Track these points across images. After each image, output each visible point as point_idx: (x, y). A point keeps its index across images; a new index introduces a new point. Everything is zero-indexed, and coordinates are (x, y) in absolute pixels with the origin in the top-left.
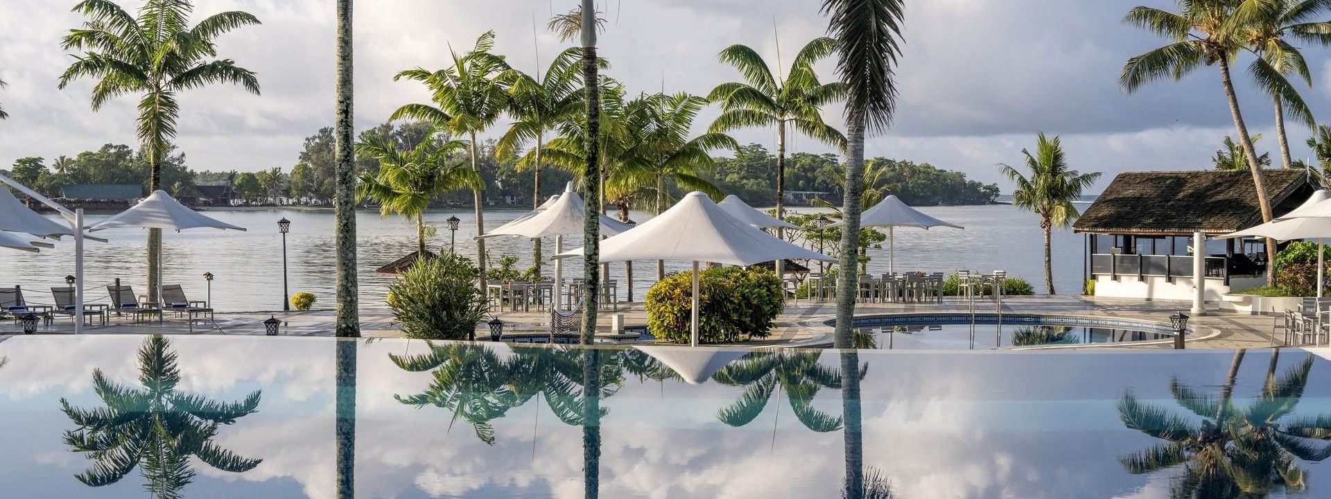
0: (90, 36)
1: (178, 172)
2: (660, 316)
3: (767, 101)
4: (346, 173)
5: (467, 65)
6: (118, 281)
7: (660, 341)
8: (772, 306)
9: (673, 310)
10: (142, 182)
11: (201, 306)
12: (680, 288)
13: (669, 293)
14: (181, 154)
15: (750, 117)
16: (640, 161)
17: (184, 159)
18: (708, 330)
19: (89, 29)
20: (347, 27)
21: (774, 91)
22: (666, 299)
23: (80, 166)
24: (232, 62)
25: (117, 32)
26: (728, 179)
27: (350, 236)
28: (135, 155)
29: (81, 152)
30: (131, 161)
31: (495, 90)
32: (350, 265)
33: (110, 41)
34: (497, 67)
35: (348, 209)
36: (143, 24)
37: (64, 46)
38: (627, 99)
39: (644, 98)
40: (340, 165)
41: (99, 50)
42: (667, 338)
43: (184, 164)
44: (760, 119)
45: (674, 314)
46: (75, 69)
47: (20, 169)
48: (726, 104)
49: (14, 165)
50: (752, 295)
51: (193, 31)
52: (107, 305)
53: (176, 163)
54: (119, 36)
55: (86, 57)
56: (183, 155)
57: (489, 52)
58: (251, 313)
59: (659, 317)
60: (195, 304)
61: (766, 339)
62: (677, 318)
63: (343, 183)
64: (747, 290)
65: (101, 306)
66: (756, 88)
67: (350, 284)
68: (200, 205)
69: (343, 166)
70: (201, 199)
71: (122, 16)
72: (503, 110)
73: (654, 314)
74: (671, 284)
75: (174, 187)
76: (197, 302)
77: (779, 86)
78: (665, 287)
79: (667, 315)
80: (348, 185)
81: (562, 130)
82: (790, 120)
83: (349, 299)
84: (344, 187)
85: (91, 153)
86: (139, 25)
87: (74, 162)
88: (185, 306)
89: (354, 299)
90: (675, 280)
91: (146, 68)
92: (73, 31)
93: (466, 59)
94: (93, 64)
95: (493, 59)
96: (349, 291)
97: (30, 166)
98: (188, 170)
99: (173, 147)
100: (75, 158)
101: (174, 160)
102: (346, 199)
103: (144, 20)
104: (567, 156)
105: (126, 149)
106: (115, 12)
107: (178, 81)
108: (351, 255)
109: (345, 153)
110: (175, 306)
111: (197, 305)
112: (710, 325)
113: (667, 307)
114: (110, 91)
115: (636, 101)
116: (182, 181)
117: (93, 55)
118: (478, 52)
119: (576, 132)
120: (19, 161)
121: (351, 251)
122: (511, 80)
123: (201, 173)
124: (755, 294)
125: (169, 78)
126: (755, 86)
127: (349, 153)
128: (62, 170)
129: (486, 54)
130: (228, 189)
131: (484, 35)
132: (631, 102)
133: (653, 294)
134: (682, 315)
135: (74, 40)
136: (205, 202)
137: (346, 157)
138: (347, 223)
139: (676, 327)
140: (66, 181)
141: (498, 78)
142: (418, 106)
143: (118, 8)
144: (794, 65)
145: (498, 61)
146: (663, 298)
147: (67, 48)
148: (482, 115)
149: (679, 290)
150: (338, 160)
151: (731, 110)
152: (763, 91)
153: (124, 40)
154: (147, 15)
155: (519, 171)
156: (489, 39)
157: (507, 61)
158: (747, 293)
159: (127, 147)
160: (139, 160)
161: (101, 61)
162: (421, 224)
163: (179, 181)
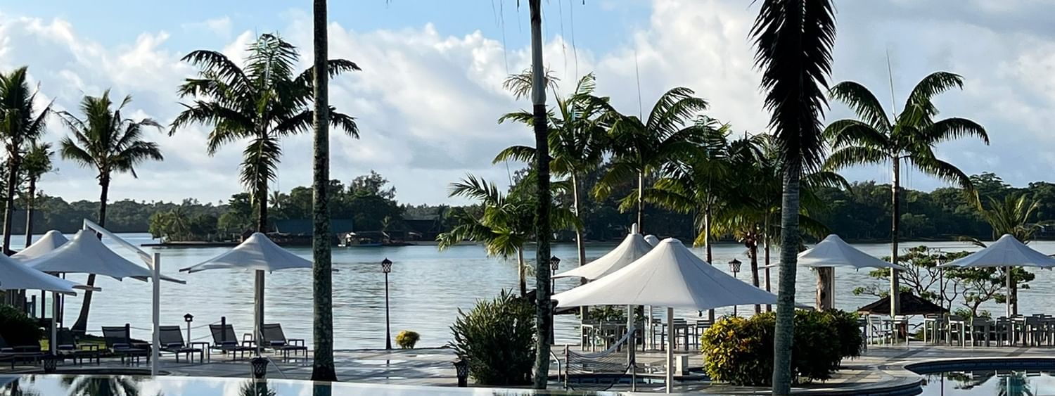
0: (204, 85)
1: (389, 206)
2: (715, 357)
3: (879, 139)
4: (322, 224)
5: (570, 108)
6: (223, 319)
7: (715, 382)
8: (832, 349)
9: (726, 351)
10: (353, 216)
11: (300, 344)
12: (733, 330)
13: (723, 335)
14: (391, 188)
15: (863, 155)
16: (747, 201)
17: (394, 193)
18: (761, 373)
19: (203, 78)
20: (322, 88)
21: (887, 128)
22: (720, 341)
23: (293, 201)
24: (334, 109)
25: (226, 80)
26: (957, 211)
27: (325, 282)
28: (346, 189)
29: (295, 187)
30: (342, 195)
31: (597, 130)
32: (325, 309)
33: (221, 89)
34: (600, 108)
35: (324, 257)
36: (251, 73)
37: (180, 95)
38: (730, 140)
39: (748, 138)
40: (317, 216)
41: (209, 99)
42: (721, 379)
43: (394, 199)
44: (874, 157)
45: (727, 355)
46: (184, 117)
47: (235, 205)
48: (834, 143)
49: (230, 200)
50: (808, 338)
51: (297, 79)
52: (208, 343)
53: (387, 197)
54: (228, 84)
55: (196, 106)
56: (393, 189)
57: (591, 94)
58: (351, 351)
59: (714, 359)
60: (294, 342)
61: (826, 381)
62: (730, 361)
63: (319, 233)
64: (803, 333)
65: (203, 343)
66: (869, 124)
67: (324, 327)
68: (410, 240)
69: (319, 218)
70: (411, 233)
71: (230, 67)
72: (607, 151)
73: (709, 355)
74: (726, 326)
75: (384, 221)
76: (296, 340)
77: (893, 123)
78: (719, 329)
79: (721, 356)
80: (323, 235)
81: (667, 170)
82: (905, 157)
83: (323, 341)
84: (320, 236)
85: (304, 188)
86: (246, 75)
87: (287, 197)
88: (282, 344)
89: (329, 341)
90: (730, 322)
91: (254, 116)
92: (188, 80)
93: (569, 101)
94: (202, 112)
95: (595, 101)
96: (325, 334)
97: (245, 200)
98: (399, 205)
99: (384, 181)
100: (288, 193)
101: (384, 195)
102: (322, 248)
103: (253, 69)
104: (673, 196)
105: (338, 184)
106: (222, 63)
107: (283, 128)
108: (326, 300)
109: (321, 205)
110: (273, 344)
111: (296, 344)
112: (763, 367)
113: (720, 349)
114: (224, 137)
115: (740, 141)
116: (392, 216)
117: (201, 103)
118: (580, 94)
119: (680, 172)
120: (234, 196)
121: (326, 297)
122: (610, 122)
123: (419, 207)
124: (811, 336)
125: (274, 124)
126: (867, 122)
127: (324, 205)
128: (276, 205)
129: (589, 96)
130: (438, 223)
131: (584, 77)
132: (735, 141)
133: (707, 336)
134: (735, 357)
135: (190, 87)
136: (414, 236)
137: (321, 208)
138: (322, 270)
139: (730, 369)
140: (279, 216)
141: (599, 119)
142: (521, 148)
143: (225, 58)
144: (909, 101)
145: (603, 102)
146: (718, 339)
147: (183, 95)
148: (585, 156)
149: (732, 332)
150: (315, 212)
151: (840, 148)
152: (876, 127)
153: (234, 87)
154: (255, 64)
155: (622, 211)
156: (591, 81)
157: (610, 103)
158: (803, 335)
159: (339, 182)
160: (350, 195)
161: (209, 109)
162: (521, 263)
163: (389, 216)
